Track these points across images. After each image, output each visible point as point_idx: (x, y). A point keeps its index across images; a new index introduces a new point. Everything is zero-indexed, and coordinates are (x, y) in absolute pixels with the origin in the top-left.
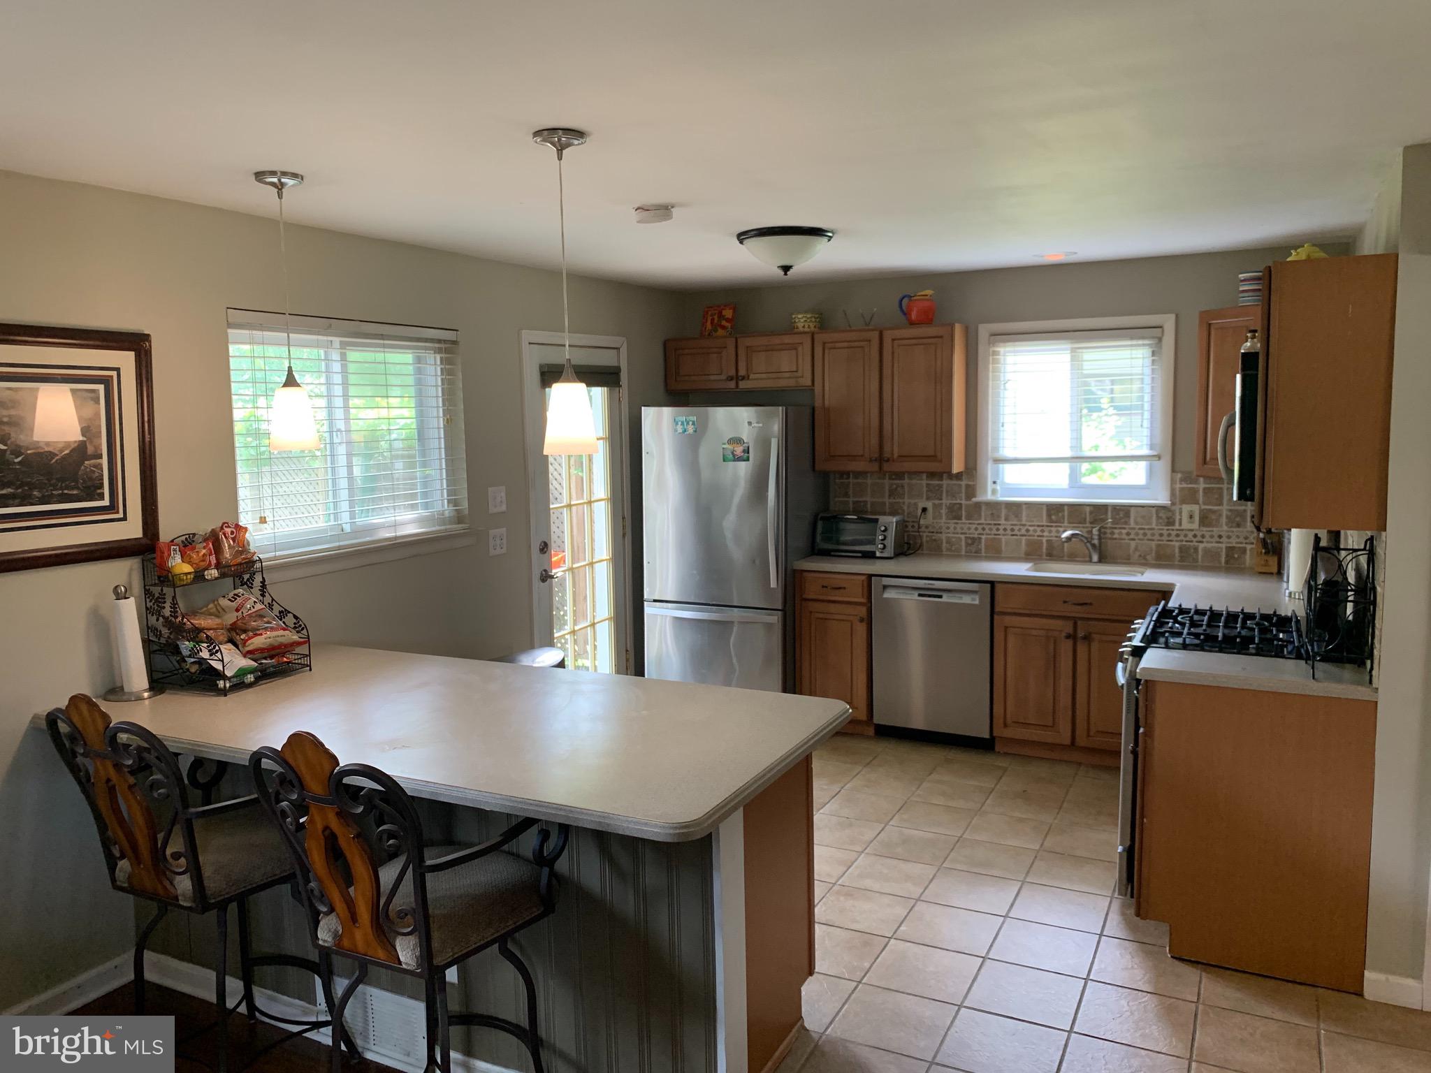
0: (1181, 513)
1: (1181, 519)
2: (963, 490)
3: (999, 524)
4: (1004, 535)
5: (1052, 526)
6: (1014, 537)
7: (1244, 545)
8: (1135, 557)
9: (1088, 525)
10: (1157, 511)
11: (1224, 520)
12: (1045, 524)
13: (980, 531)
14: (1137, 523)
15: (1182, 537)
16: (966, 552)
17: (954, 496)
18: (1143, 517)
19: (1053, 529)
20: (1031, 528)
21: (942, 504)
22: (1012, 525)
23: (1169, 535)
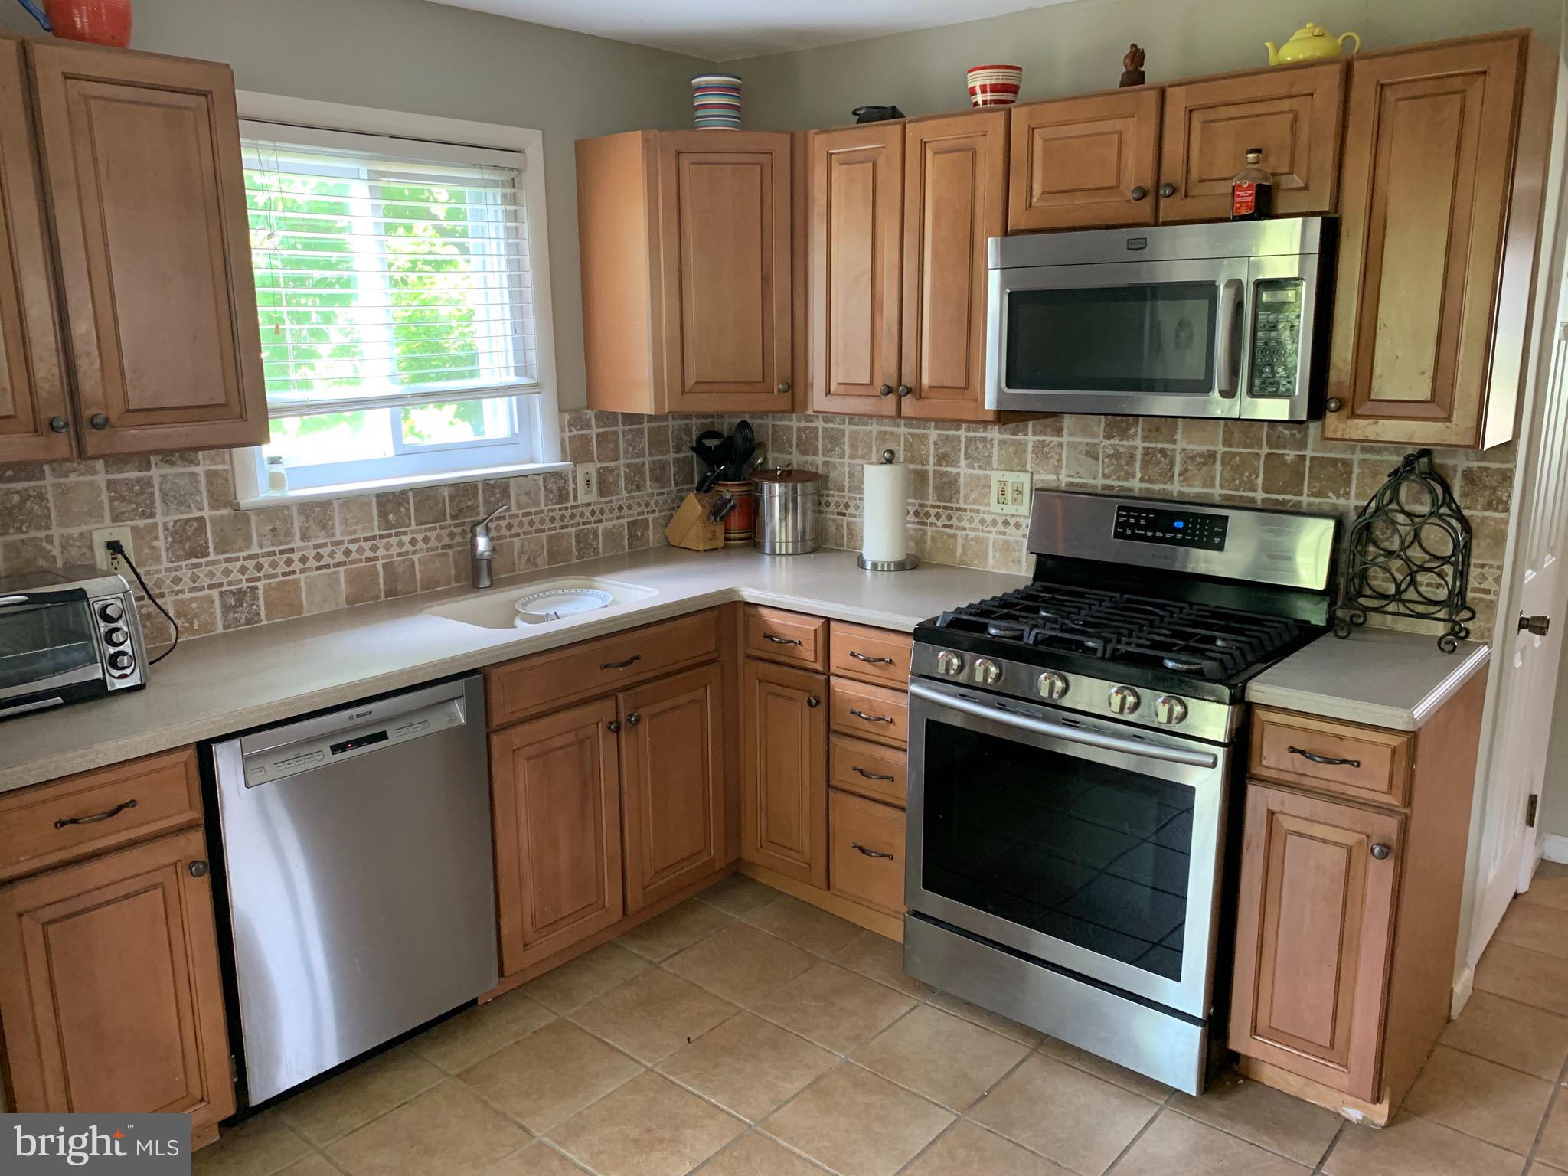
0: (574, 478)
1: (575, 489)
2: (203, 486)
3: (292, 550)
4: (302, 571)
5: (390, 536)
6: (324, 571)
7: (646, 516)
8: (522, 568)
9: (449, 521)
10: (545, 481)
11: (622, 482)
12: (377, 532)
13: (252, 572)
14: (520, 507)
15: (578, 519)
16: (226, 627)
17: (182, 503)
18: (528, 493)
19: (394, 540)
20: (353, 547)
21: (156, 525)
22: (316, 546)
23: (562, 518)
